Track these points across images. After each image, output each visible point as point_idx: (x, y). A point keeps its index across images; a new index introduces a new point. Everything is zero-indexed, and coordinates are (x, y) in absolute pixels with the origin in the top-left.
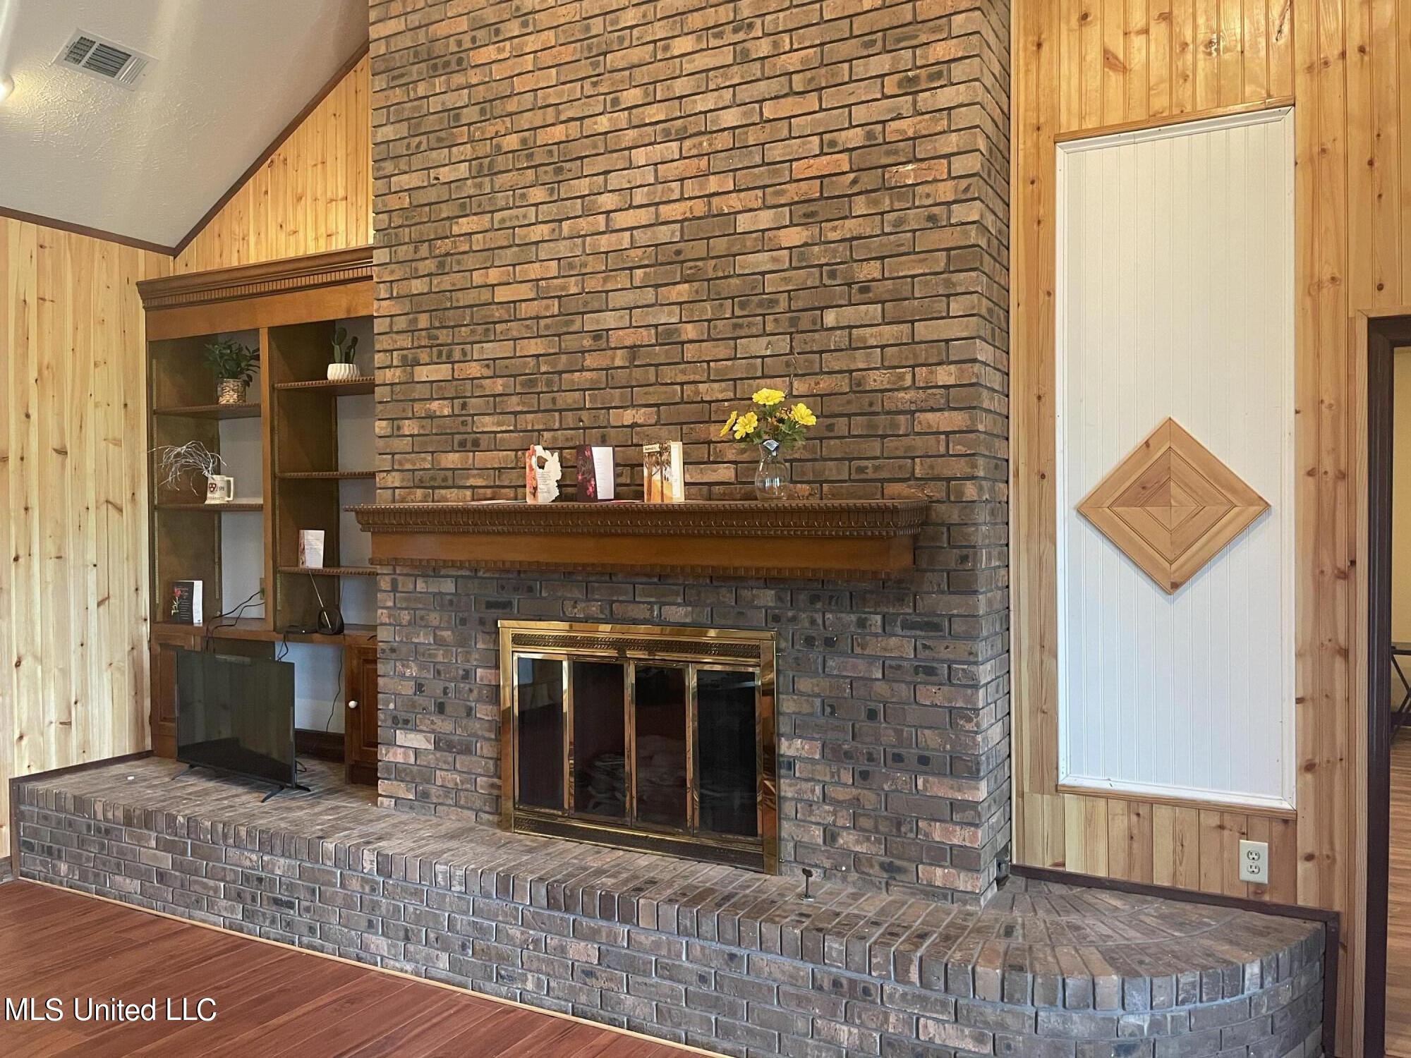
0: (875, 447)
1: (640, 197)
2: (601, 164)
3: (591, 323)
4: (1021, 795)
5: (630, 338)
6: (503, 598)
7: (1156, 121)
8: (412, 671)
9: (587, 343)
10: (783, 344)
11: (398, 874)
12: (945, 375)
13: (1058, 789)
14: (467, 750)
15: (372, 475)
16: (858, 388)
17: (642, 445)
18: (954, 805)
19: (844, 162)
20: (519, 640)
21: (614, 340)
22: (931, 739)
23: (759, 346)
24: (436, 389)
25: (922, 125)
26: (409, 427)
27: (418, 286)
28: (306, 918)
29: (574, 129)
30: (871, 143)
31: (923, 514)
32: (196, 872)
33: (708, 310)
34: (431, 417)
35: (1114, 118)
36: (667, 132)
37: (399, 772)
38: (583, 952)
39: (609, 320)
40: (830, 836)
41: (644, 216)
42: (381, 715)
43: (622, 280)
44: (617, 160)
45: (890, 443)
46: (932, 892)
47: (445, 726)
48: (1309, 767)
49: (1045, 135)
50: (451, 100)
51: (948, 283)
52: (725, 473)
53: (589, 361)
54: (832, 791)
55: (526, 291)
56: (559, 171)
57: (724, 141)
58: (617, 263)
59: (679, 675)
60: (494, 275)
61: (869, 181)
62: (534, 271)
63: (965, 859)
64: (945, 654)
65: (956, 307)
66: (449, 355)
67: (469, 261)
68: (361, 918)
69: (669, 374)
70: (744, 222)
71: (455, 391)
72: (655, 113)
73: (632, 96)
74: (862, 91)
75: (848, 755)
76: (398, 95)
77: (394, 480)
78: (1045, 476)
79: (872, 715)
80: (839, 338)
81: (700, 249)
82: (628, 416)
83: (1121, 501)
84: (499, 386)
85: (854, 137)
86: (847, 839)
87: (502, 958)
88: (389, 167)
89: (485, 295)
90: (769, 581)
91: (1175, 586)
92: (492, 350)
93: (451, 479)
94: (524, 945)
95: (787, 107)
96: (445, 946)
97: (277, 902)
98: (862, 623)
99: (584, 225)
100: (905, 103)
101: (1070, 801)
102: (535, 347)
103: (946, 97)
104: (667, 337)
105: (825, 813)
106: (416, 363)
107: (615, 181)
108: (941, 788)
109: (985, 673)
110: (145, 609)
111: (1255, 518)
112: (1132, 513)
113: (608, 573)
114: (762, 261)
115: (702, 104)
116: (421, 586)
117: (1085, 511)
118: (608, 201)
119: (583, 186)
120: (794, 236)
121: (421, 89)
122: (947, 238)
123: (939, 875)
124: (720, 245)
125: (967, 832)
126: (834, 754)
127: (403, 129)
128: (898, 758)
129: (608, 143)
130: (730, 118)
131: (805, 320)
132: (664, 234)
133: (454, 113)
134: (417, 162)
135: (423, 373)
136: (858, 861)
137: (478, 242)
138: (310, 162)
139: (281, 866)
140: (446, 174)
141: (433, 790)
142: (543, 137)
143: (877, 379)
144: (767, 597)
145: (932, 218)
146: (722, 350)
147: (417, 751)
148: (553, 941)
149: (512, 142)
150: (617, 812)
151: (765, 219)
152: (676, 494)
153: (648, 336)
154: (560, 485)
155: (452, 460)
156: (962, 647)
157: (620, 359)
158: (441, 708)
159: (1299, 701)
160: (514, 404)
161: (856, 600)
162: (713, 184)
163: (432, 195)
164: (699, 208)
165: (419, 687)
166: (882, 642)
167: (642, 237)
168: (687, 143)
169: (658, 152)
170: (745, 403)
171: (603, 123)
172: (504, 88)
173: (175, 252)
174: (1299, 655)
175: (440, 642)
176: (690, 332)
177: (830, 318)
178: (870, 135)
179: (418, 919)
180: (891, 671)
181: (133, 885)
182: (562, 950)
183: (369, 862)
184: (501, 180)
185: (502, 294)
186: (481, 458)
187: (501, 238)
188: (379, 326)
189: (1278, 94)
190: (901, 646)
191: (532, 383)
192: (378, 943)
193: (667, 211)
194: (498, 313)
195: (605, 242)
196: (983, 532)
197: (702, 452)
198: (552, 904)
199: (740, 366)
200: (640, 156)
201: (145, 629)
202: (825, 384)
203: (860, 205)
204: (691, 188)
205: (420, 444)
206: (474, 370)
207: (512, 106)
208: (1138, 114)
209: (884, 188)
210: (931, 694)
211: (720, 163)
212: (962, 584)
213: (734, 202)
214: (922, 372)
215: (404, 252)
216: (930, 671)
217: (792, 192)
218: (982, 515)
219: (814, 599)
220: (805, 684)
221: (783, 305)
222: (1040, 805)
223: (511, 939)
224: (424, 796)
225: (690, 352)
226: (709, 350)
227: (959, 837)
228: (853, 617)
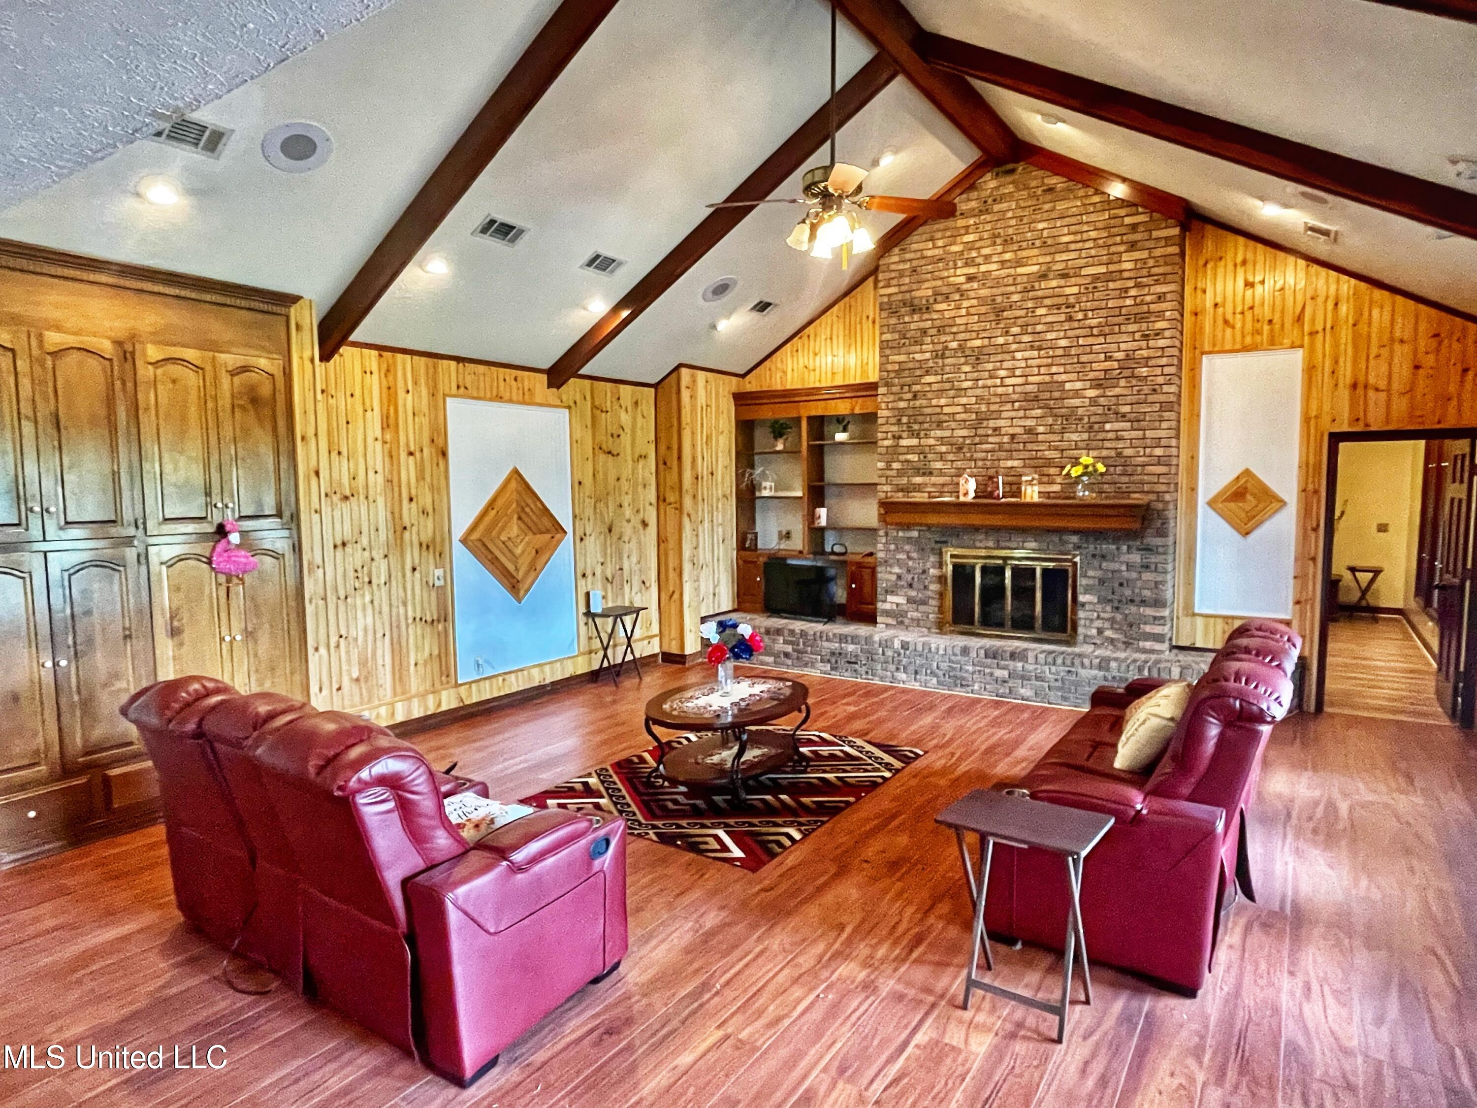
0: (1125, 479)
1: (1018, 373)
2: (999, 357)
3: (992, 423)
4: (1178, 618)
5: (1011, 431)
6: (944, 539)
7: (1245, 349)
8: (896, 570)
9: (990, 432)
10: (1085, 436)
11: (911, 648)
12: (1158, 452)
13: (1194, 615)
14: (924, 603)
15: (876, 484)
16: (1119, 455)
17: (1021, 476)
18: (1155, 618)
19: (1115, 365)
20: (952, 556)
21: (1003, 431)
22: (1147, 593)
23: (1074, 437)
24: (910, 449)
25: (1151, 353)
26: (895, 465)
27: (902, 404)
28: (864, 668)
29: (986, 341)
30: (1128, 358)
31: (1147, 507)
32: (806, 652)
33: (1050, 420)
34: (908, 461)
35: (1228, 347)
36: (1032, 346)
37: (887, 613)
38: (1002, 674)
39: (1001, 423)
40: (1100, 631)
41: (1020, 380)
42: (879, 589)
43: (1009, 406)
44: (1007, 357)
45: (1135, 477)
46: (1145, 651)
47: (913, 593)
48: (1298, 602)
49: (1197, 351)
50: (922, 325)
51: (1161, 416)
52: (1056, 488)
53: (991, 439)
54: (1102, 615)
55: (959, 409)
56: (978, 359)
57: (1060, 352)
58: (1005, 399)
59: (1034, 570)
60: (943, 401)
61: (1127, 373)
62: (964, 400)
63: (1159, 638)
64: (1153, 560)
65: (1164, 425)
66: (918, 434)
67: (929, 395)
68: (892, 667)
69: (1029, 446)
70: (1068, 386)
71: (921, 451)
72: (1026, 338)
73: (1015, 330)
74: (1125, 338)
75: (1110, 601)
76: (893, 321)
77: (887, 488)
78: (1193, 489)
79: (1121, 585)
80: (1111, 435)
81: (1047, 395)
82: (1010, 463)
83: (1225, 500)
84: (944, 449)
85: (1120, 355)
86: (1108, 633)
87: (964, 679)
88: (888, 352)
89: (938, 410)
90: (1075, 532)
91: (1247, 534)
92: (939, 433)
93: (918, 488)
94: (973, 673)
95: (1090, 341)
96: (936, 676)
97: (849, 662)
98: (1118, 549)
99: (989, 382)
100: (1144, 344)
101: (1200, 621)
102: (964, 433)
103: (1161, 343)
104: (1030, 431)
105: (1098, 624)
106: (900, 437)
107: (1006, 365)
108: (1149, 611)
109: (1170, 567)
110: (735, 546)
111: (1280, 508)
112: (1232, 505)
113: (997, 529)
114: (1076, 402)
115: (1049, 336)
116: (901, 534)
117: (1211, 504)
118: (1002, 373)
119: (990, 366)
120: (1092, 393)
121: (907, 319)
122: (1162, 398)
123: (1148, 645)
124: (1057, 395)
125: (1161, 628)
126: (1102, 600)
127: (896, 336)
128: (1132, 601)
129: (1003, 349)
130: (1063, 343)
131: (1096, 427)
132: (1029, 388)
133: (924, 332)
134: (903, 350)
135: (904, 442)
136: (1112, 641)
137: (935, 387)
138: (823, 337)
139: (851, 648)
140: (918, 357)
141: (907, 621)
142: (970, 344)
143: (1129, 452)
144: (1075, 539)
145: (1154, 390)
146: (1058, 437)
147: (897, 605)
148: (987, 671)
149: (954, 345)
150: (1000, 625)
151: (1078, 385)
152: (1036, 499)
153: (1020, 430)
154: (975, 491)
155: (918, 480)
156: (1160, 558)
157: (1006, 439)
158: (911, 586)
159: (1295, 577)
160: (950, 457)
161: (1116, 540)
162: (1054, 369)
163: (911, 365)
164: (1047, 378)
165: (899, 577)
166: (1127, 556)
167: (1018, 389)
168: (1042, 352)
169: (1027, 354)
170: (1076, 462)
171: (1001, 340)
172: (950, 322)
173: (743, 376)
174: (1296, 560)
175: (909, 558)
176: (1041, 429)
177: (1108, 427)
178: (1127, 355)
179: (922, 666)
180: (1130, 567)
181: (771, 659)
182: (991, 674)
183: (897, 644)
184: (947, 361)
185: (947, 410)
186: (934, 479)
187: (947, 386)
188: (880, 421)
189: (1298, 343)
190: (1136, 558)
191: (961, 448)
192: (902, 676)
193: (1030, 379)
194: (946, 418)
195: (1000, 390)
196: (1170, 514)
197: (1045, 479)
198: (986, 656)
199: (1065, 445)
200: (1019, 355)
201: (735, 553)
202: (1105, 453)
203: (1122, 383)
204: (1043, 370)
205: (900, 473)
206: (932, 442)
207: (954, 329)
208: (1238, 346)
209: (1133, 376)
210: (1147, 576)
211: (1057, 360)
212: (1162, 533)
213: (1064, 377)
214: (1148, 450)
215: (895, 389)
216: (1147, 567)
217: (1092, 375)
218: (1171, 506)
219: (1096, 539)
220: (1091, 573)
221: (1086, 420)
222: (1185, 622)
223: (967, 671)
224: (902, 622)
225: (1041, 437)
226: (1051, 437)
227: (1157, 630)
228: (1114, 547)
